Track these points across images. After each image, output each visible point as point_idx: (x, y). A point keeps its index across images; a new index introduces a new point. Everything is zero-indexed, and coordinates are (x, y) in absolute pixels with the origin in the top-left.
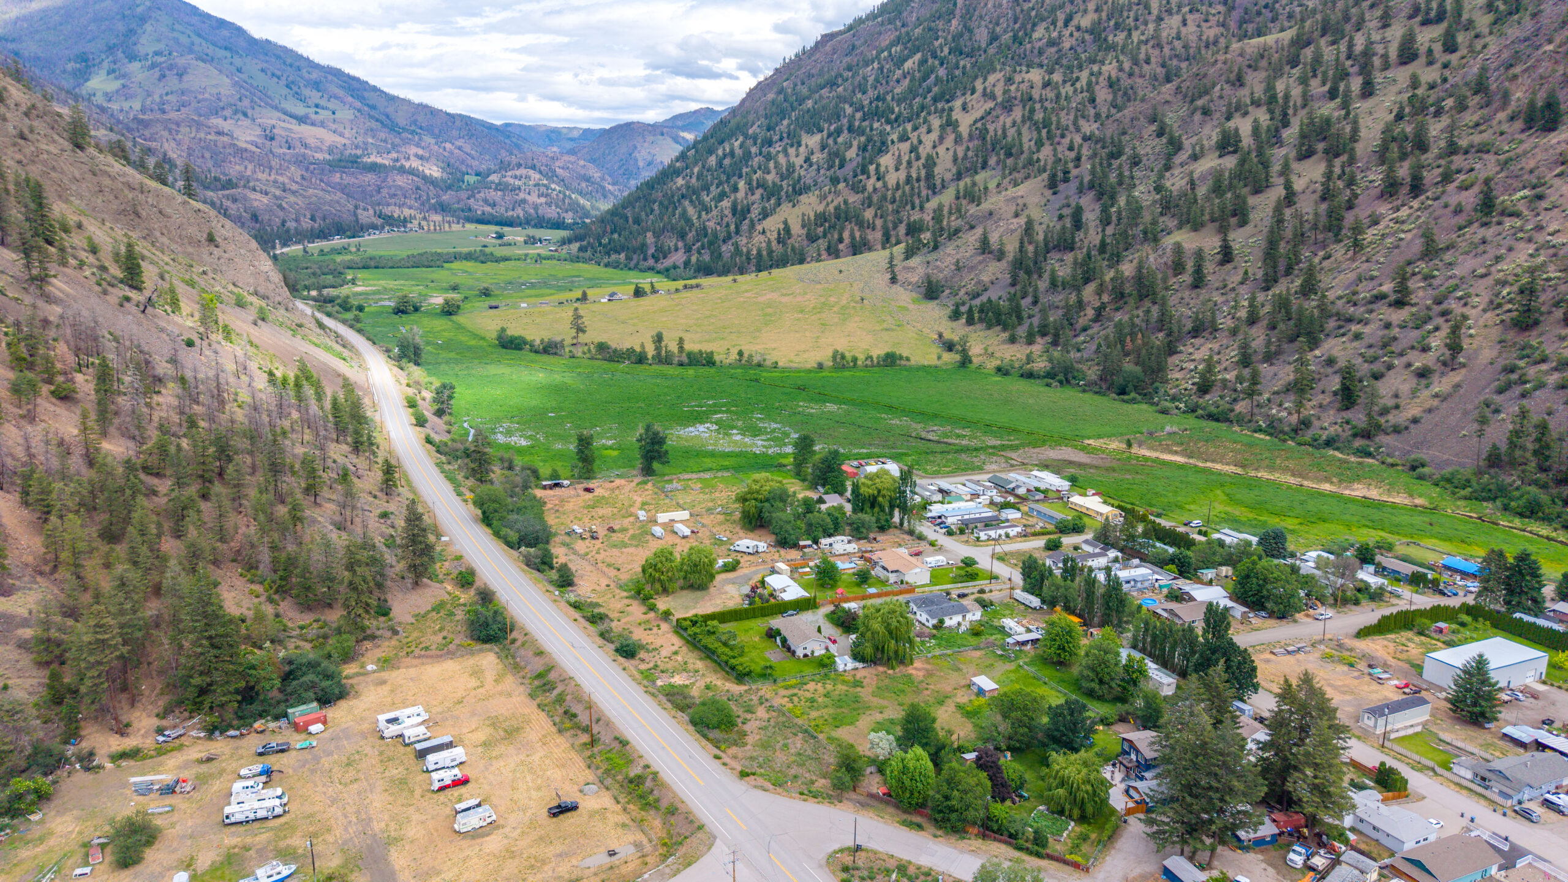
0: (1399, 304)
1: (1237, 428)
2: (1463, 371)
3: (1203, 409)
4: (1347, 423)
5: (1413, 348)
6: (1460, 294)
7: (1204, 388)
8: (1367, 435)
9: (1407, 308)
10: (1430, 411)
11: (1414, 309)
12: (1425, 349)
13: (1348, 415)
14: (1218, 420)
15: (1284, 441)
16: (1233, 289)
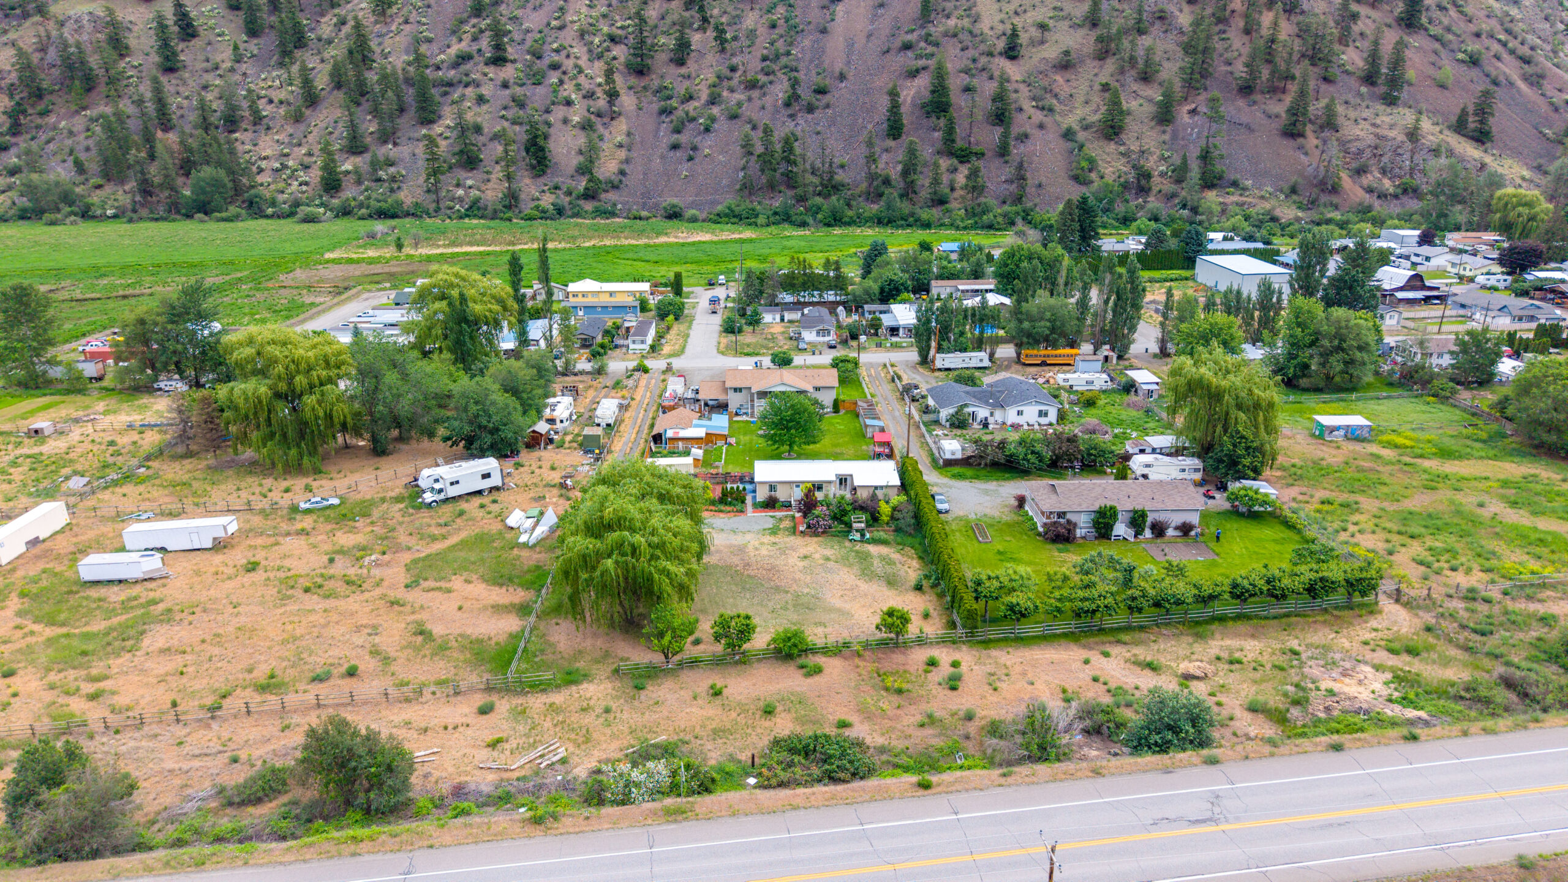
0: (499, 60)
1: (428, 220)
2: (622, 119)
3: (361, 206)
4: (556, 188)
5: (553, 103)
6: (555, 46)
7: (332, 184)
8: (589, 195)
9: (509, 65)
10: (627, 161)
11: (519, 65)
12: (569, 103)
13: (549, 180)
14: (394, 216)
15: (510, 220)
16: (232, 70)
